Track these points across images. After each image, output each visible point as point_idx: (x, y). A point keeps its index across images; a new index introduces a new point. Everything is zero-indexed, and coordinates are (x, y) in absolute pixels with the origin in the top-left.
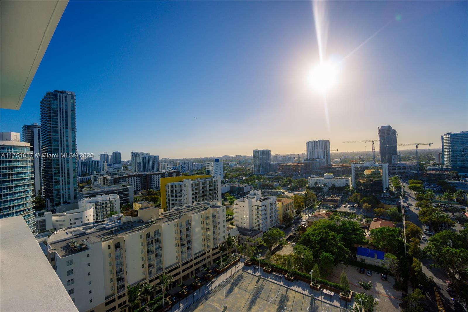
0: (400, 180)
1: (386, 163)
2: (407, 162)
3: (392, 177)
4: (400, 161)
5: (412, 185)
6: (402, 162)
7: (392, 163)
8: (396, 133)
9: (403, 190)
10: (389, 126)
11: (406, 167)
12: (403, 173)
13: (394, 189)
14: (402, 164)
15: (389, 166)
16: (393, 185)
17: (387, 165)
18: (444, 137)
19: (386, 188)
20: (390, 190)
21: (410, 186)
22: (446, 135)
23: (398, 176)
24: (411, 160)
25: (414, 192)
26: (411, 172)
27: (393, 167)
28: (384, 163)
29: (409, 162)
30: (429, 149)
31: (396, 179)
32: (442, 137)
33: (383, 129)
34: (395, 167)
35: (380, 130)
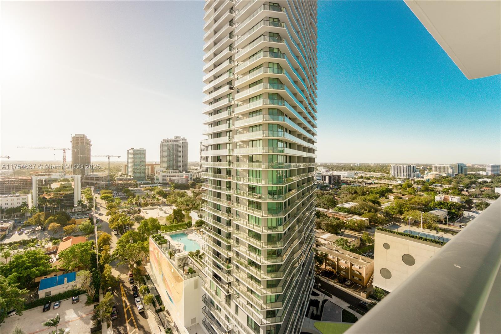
0: (92, 192)
1: (78, 174)
2: (100, 173)
3: (85, 189)
4: (93, 172)
5: (105, 195)
6: (94, 173)
7: (85, 174)
8: (90, 143)
9: (96, 201)
10: (84, 135)
11: (98, 178)
12: (96, 184)
13: (86, 202)
14: (94, 175)
15: (81, 178)
16: (85, 198)
17: (80, 176)
18: (130, 151)
19: (79, 201)
20: (83, 203)
21: (102, 196)
22: (131, 150)
23: (90, 188)
24: (103, 171)
25: (105, 202)
26: (103, 182)
27: (85, 178)
28: (77, 174)
29: (101, 173)
30: (118, 161)
31: (88, 190)
32: (128, 152)
33: (77, 137)
34: (88, 178)
35: (73, 138)
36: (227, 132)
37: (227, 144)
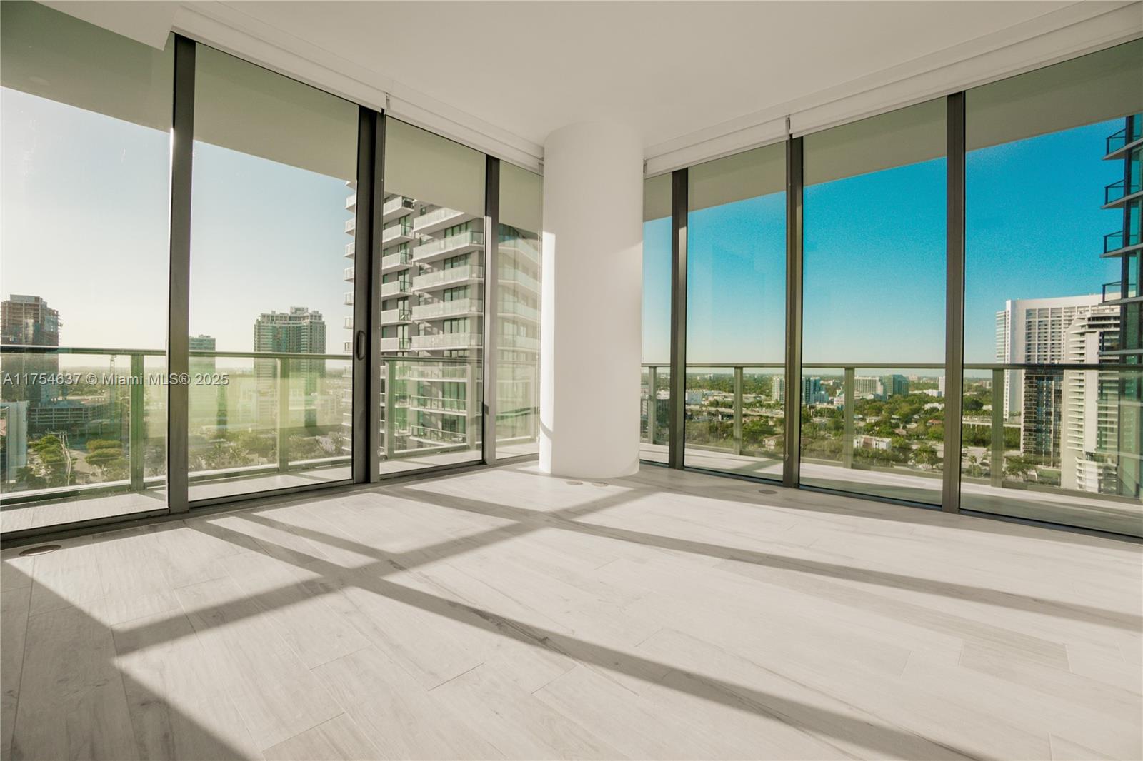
0: (63, 445)
1: (20, 400)
2: (86, 398)
3: (40, 438)
4: (64, 395)
5: (100, 451)
6: (69, 398)
7: (40, 401)
8: (57, 319)
9: (72, 468)
10: (37, 299)
11: (81, 409)
12: (73, 425)
13: (43, 472)
14: (70, 402)
15: (30, 411)
16: (40, 461)
17: (24, 405)
19: (19, 471)
20: (33, 476)
21: (90, 455)
23: (57, 436)
24: (96, 391)
25: (100, 471)
26: (94, 421)
27: (41, 410)
28: (15, 401)
29: (90, 397)
31: (51, 442)
33: (14, 304)
34: (51, 410)
35: (6, 306)
36: (399, 299)
37: (398, 325)
